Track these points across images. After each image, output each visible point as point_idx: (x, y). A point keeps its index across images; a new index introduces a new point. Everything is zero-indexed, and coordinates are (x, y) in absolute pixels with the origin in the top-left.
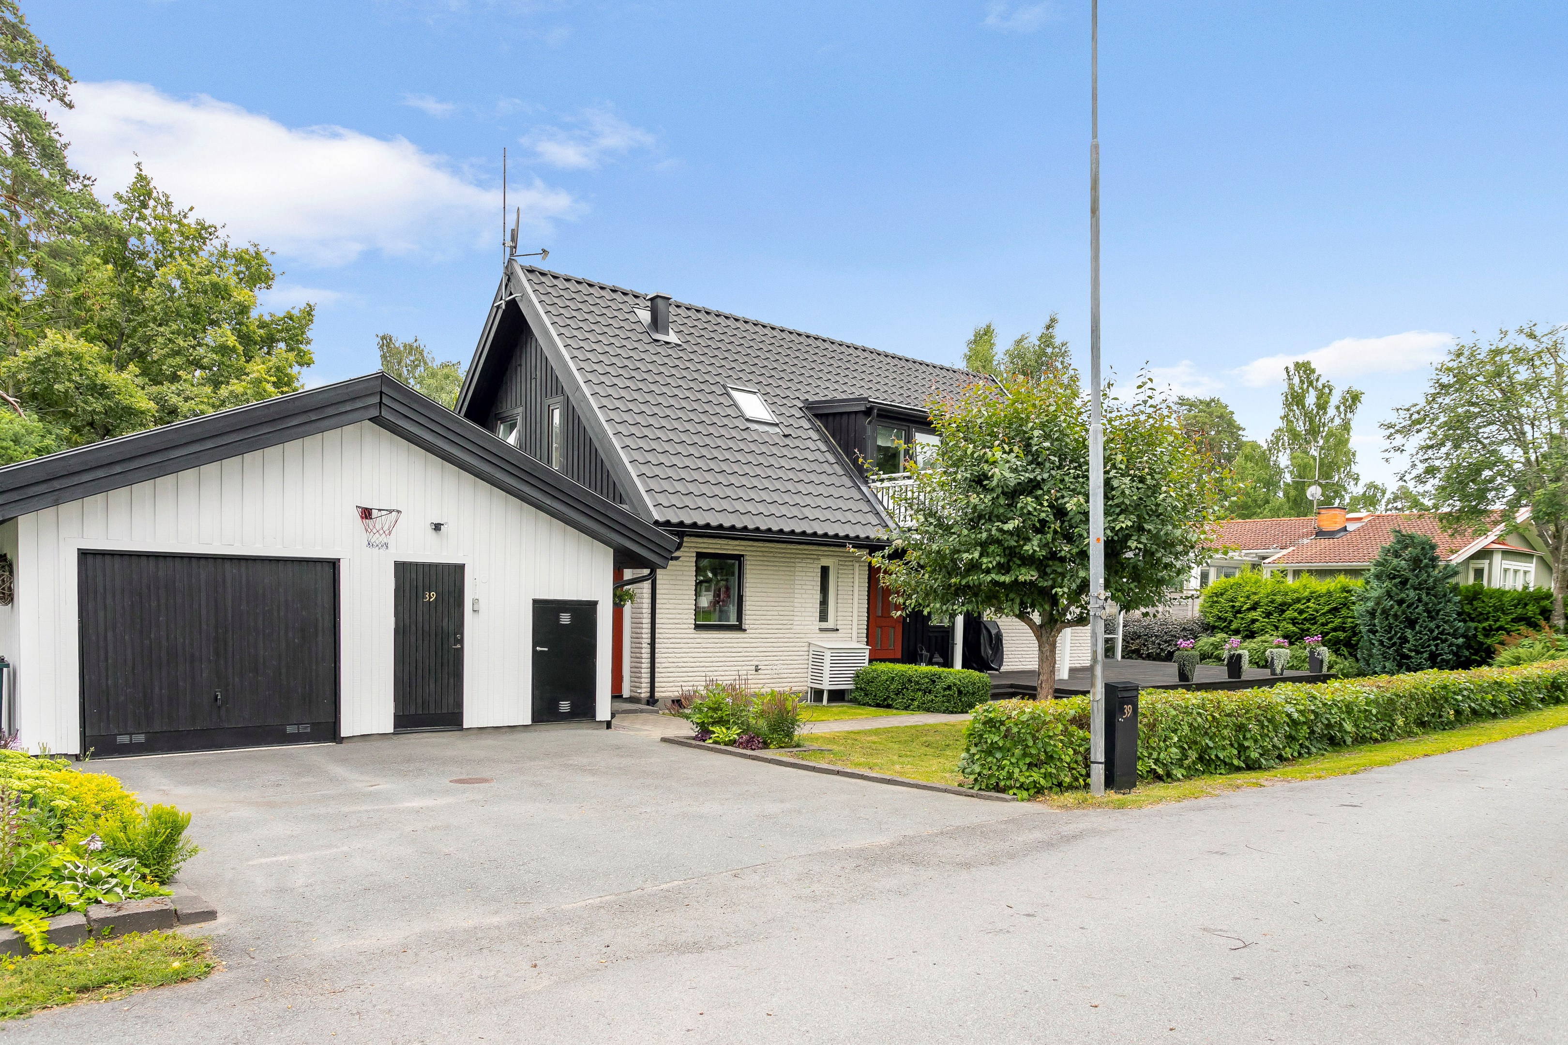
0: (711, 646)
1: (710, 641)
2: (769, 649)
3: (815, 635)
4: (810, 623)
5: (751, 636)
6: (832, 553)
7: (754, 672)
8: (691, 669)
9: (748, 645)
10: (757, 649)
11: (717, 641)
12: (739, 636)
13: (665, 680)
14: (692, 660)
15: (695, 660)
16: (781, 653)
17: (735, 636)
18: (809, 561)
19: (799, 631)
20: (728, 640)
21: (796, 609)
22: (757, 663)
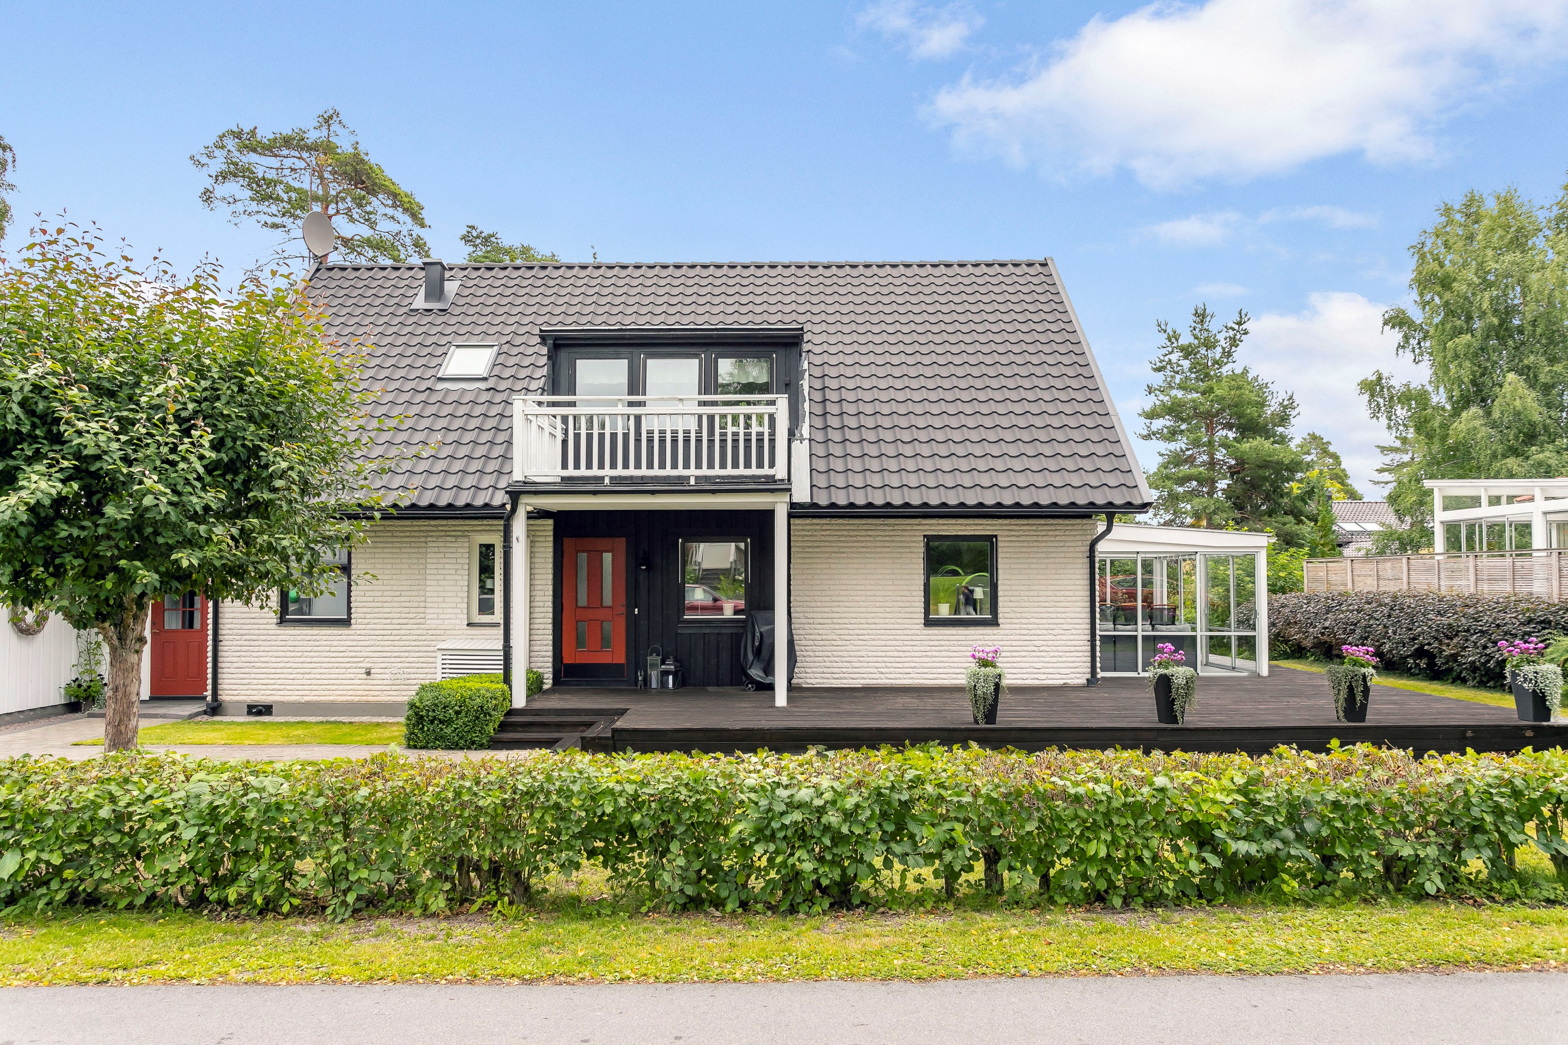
0: (301, 643)
1: (299, 638)
2: (387, 649)
3: (461, 632)
4: (453, 616)
5: (358, 632)
6: (488, 528)
7: (364, 676)
8: (274, 671)
9: (354, 643)
10: (368, 649)
11: (309, 638)
12: (340, 632)
13: (237, 681)
14: (274, 660)
15: (278, 660)
16: (406, 654)
17: (335, 632)
18: (448, 539)
19: (434, 627)
20: (325, 638)
21: (428, 600)
22: (369, 665)
